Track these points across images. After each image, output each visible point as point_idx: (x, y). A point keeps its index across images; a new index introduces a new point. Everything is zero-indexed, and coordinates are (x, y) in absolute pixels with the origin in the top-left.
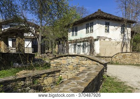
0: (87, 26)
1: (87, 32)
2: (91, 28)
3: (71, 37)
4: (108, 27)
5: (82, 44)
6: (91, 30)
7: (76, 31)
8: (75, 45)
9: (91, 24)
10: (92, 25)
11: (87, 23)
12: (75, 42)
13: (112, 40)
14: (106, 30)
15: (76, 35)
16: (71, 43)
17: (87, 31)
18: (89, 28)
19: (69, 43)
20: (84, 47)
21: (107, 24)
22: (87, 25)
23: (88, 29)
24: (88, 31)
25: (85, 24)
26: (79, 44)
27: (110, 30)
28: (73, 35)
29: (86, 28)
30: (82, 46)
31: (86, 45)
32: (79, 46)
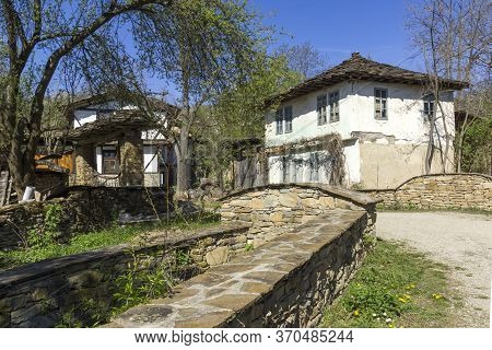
0: (321, 102)
1: (322, 121)
2: (332, 107)
3: (273, 135)
4: (384, 102)
5: (305, 156)
6: (332, 115)
7: (289, 119)
8: (286, 161)
9: (331, 96)
10: (334, 100)
11: (319, 94)
12: (287, 153)
13: (396, 142)
14: (378, 112)
15: (290, 129)
16: (274, 154)
17: (320, 118)
18: (328, 108)
19: (269, 155)
20: (314, 164)
21: (381, 95)
22: (319, 100)
23: (325, 110)
24: (325, 117)
25: (313, 99)
26: (297, 157)
27: (389, 113)
28: (279, 130)
29: (319, 110)
30: (307, 162)
31: (318, 160)
32: (299, 162)
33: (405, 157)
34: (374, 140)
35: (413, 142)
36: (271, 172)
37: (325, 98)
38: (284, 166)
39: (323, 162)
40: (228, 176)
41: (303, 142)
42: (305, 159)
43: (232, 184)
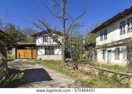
0: (122, 24)
2: (129, 25)
3: (99, 41)
5: (113, 49)
6: (129, 29)
7: (106, 34)
8: (104, 51)
9: (128, 20)
10: (131, 21)
11: (121, 20)
12: (104, 48)
15: (106, 38)
16: (99, 48)
17: (121, 31)
18: (126, 26)
19: (97, 49)
23: (124, 27)
24: (124, 31)
25: (118, 23)
26: (109, 49)
28: (101, 40)
29: (121, 28)
30: (113, 51)
31: (119, 51)
32: (109, 51)
36: (98, 55)
37: (124, 22)
38: (103, 53)
39: (122, 51)
40: (84, 56)
41: (112, 43)
42: (112, 50)
43: (85, 58)
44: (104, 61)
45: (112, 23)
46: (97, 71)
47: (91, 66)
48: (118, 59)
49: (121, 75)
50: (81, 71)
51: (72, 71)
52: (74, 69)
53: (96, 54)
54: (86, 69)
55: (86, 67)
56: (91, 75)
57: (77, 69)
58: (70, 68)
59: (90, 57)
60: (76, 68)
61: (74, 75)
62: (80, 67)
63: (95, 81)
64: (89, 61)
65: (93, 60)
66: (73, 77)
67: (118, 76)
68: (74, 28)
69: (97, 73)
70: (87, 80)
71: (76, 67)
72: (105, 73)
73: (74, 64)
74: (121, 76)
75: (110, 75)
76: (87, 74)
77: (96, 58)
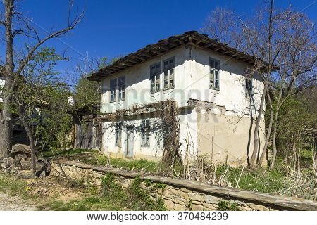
0: (154, 70)
1: (155, 89)
2: (166, 74)
4: (217, 73)
5: (138, 123)
6: (166, 82)
8: (118, 126)
9: (165, 63)
10: (169, 67)
11: (153, 62)
12: (120, 119)
13: (226, 113)
14: (212, 82)
15: (123, 97)
16: (107, 120)
17: (153, 86)
18: (162, 76)
19: (103, 121)
20: (146, 130)
21: (214, 65)
22: (152, 68)
23: (158, 78)
24: (158, 85)
25: (146, 67)
26: (129, 123)
27: (221, 84)
29: (152, 78)
30: (138, 128)
31: (149, 127)
32: (130, 128)
33: (233, 127)
34: (208, 109)
35: (239, 114)
36: (105, 136)
37: (158, 66)
38: (117, 132)
39: (154, 129)
40: (69, 137)
41: (135, 109)
42: (136, 126)
43: (73, 143)
44: (119, 151)
45: (134, 64)
46: (100, 176)
47: (86, 166)
48: (147, 145)
49: (149, 183)
50: (59, 180)
51: (29, 182)
52: (38, 174)
53: (100, 134)
54: (71, 173)
55: (71, 168)
56: (84, 188)
57: (47, 174)
58: (26, 172)
59: (86, 142)
60: (43, 172)
61: (34, 192)
62: (55, 170)
63: (94, 202)
64: (84, 150)
65: (94, 149)
66: (33, 197)
67: (143, 184)
68: (41, 61)
69: (99, 182)
70: (72, 202)
71: (44, 168)
72: (116, 180)
73: (39, 161)
74: (148, 185)
75: (127, 183)
76: (74, 185)
77: (99, 143)
